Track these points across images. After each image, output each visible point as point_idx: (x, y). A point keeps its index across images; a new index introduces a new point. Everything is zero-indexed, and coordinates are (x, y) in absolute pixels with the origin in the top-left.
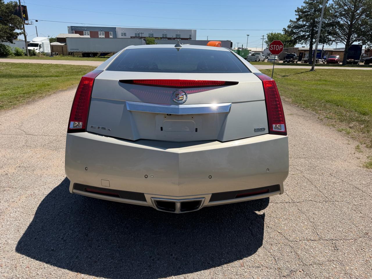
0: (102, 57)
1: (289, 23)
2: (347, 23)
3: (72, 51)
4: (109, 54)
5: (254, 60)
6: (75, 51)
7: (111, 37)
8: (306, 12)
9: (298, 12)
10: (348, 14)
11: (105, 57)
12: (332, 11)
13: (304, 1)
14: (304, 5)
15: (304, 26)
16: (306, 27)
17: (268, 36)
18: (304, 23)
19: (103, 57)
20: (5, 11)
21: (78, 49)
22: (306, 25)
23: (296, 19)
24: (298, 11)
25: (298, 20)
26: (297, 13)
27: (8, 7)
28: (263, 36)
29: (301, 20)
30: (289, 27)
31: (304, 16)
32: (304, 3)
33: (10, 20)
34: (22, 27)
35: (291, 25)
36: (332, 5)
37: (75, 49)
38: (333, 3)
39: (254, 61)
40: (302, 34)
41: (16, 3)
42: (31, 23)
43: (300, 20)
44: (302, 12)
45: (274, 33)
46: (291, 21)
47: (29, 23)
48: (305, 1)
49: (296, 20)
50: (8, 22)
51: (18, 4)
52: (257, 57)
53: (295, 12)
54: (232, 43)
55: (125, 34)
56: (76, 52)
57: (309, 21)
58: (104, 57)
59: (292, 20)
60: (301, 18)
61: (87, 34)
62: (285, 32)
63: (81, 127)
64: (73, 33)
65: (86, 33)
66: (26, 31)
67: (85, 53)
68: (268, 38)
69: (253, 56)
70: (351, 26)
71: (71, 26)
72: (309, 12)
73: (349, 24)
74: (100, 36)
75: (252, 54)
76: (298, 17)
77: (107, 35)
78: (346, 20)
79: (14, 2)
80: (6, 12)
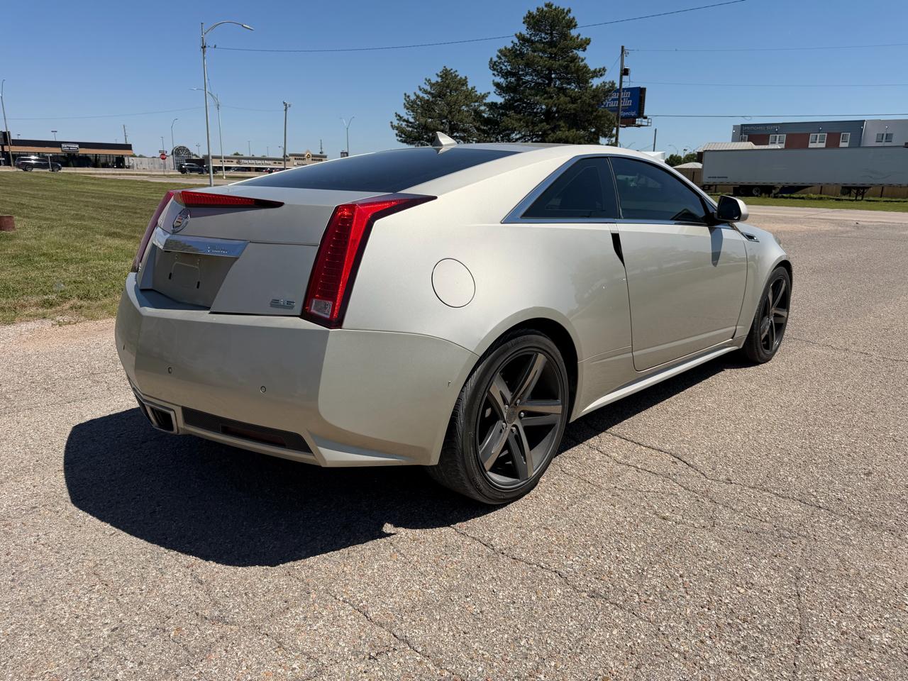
0: (785, 195)
3: (711, 181)
4: (809, 189)
6: (718, 181)
7: (842, 145)
11: (792, 196)
19: (787, 198)
20: (587, 102)
21: (726, 177)
27: (596, 93)
33: (594, 119)
34: (614, 132)
37: (719, 177)
41: (613, 84)
42: (646, 124)
47: (643, 124)
50: (590, 124)
51: (617, 86)
55: (889, 137)
56: (722, 184)
58: (791, 198)
61: (777, 140)
64: (742, 140)
65: (775, 140)
66: (619, 141)
67: (741, 186)
71: (742, 125)
74: (811, 145)
77: (833, 141)
79: (610, 82)
80: (589, 105)
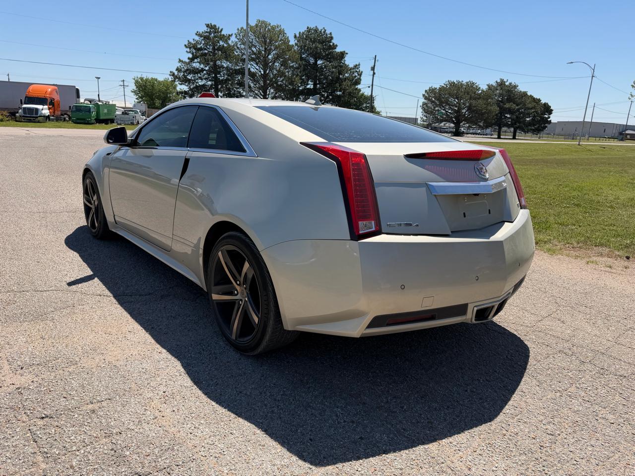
1: (179, 65)
2: (260, 72)
5: (129, 122)
8: (201, 49)
9: (190, 48)
10: (258, 58)
12: (237, 52)
13: (196, 32)
14: (197, 38)
15: (202, 70)
16: (205, 72)
17: (137, 82)
18: (202, 66)
22: (205, 70)
23: (189, 58)
24: (191, 46)
25: (192, 60)
26: (188, 50)
28: (123, 81)
29: (196, 60)
30: (178, 70)
31: (200, 56)
32: (196, 34)
35: (182, 67)
36: (236, 43)
38: (237, 40)
39: (129, 125)
40: (201, 83)
43: (194, 60)
44: (195, 49)
45: (145, 78)
46: (180, 61)
48: (198, 32)
49: (187, 61)
52: (133, 117)
53: (184, 47)
54: (78, 91)
57: (208, 64)
59: (181, 59)
60: (197, 58)
62: (174, 78)
63: (374, 229)
68: (136, 85)
69: (127, 116)
70: (265, 76)
72: (205, 49)
73: (262, 73)
75: (123, 112)
76: (191, 56)
78: (258, 68)
